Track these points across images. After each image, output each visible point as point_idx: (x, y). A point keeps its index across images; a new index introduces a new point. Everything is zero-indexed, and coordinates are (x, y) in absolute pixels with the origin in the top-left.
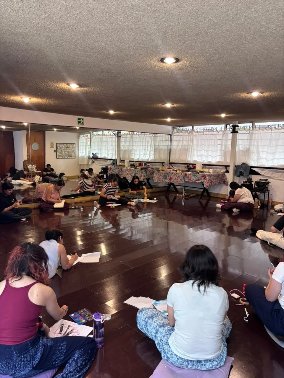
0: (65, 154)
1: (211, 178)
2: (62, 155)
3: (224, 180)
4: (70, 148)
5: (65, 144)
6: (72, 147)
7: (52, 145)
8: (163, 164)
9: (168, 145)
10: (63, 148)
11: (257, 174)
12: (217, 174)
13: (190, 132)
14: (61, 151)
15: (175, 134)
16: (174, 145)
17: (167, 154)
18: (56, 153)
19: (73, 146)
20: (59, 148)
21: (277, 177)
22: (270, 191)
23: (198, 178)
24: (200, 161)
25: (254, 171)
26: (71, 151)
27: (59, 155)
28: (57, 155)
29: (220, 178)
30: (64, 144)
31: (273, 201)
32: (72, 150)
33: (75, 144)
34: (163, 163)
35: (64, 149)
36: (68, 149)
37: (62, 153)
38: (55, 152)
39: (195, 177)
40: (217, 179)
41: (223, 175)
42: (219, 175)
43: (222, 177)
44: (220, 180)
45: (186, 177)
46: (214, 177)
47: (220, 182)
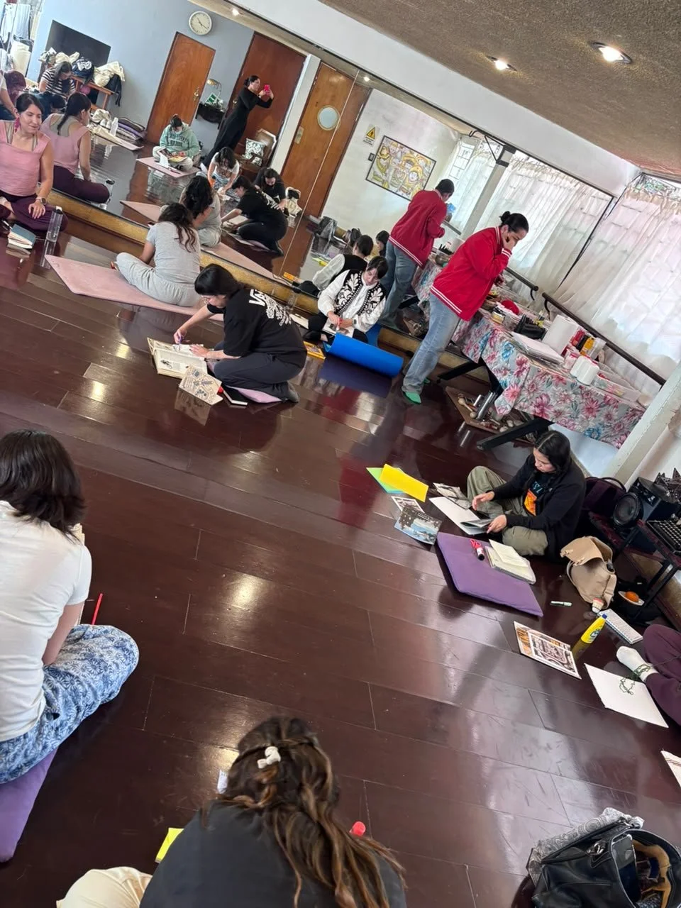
0: (394, 177)
1: (553, 388)
2: (384, 178)
4: (414, 168)
5: (408, 151)
6: (423, 168)
7: (372, 133)
8: (533, 291)
9: (585, 234)
10: (396, 157)
12: (602, 393)
13: (665, 208)
14: (388, 166)
15: (628, 201)
16: (602, 241)
18: (371, 162)
19: (426, 165)
20: (385, 152)
23: (508, 362)
26: (415, 179)
27: (377, 175)
28: (372, 172)
30: (405, 149)
32: (420, 176)
33: (436, 162)
34: (535, 289)
35: (396, 161)
36: (408, 166)
37: (388, 170)
38: (369, 159)
39: (505, 356)
40: (587, 414)
41: (634, 415)
42: (608, 403)
43: (625, 421)
44: (605, 424)
45: (491, 345)
46: (571, 393)
47: (598, 430)
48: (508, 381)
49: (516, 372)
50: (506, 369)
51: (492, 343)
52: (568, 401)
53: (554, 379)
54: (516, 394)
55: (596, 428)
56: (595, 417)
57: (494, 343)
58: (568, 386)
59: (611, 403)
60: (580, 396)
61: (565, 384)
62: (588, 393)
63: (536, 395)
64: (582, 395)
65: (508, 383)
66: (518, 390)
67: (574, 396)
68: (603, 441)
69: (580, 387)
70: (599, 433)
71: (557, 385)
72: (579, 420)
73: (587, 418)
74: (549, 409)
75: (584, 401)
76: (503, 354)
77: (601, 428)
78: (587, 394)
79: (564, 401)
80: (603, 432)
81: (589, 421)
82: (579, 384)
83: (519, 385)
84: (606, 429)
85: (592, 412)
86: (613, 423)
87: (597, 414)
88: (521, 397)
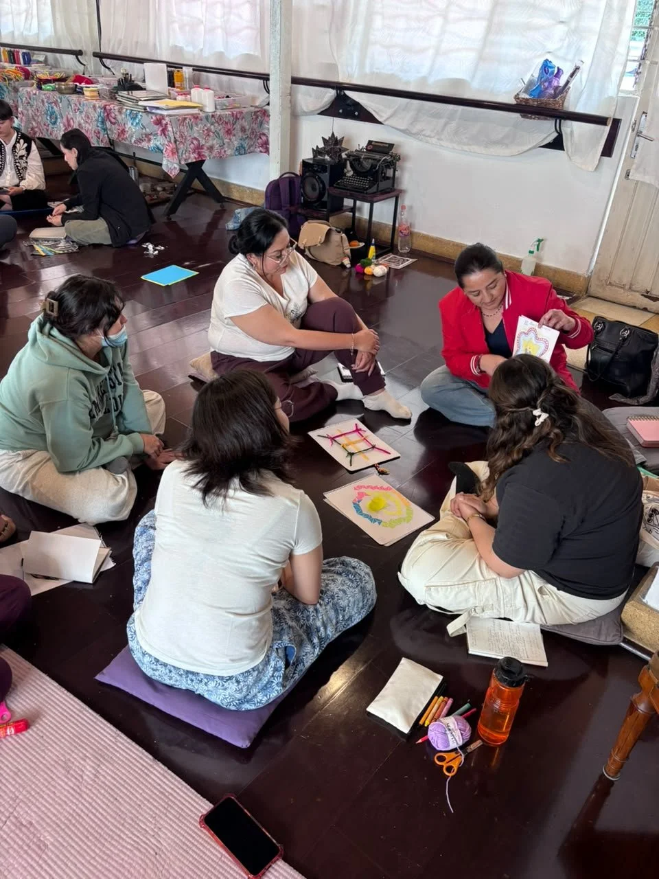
1: (195, 128)
3: (264, 138)
8: (79, 57)
11: (366, 116)
12: (228, 112)
17: (90, 15)
21: (428, 133)
22: (401, 191)
23: (144, 127)
24: (190, 49)
25: (357, 105)
29: (243, 130)
31: (416, 230)
34: (77, 53)
39: (135, 124)
40: (229, 137)
41: (257, 117)
42: (237, 119)
43: (255, 126)
44: (244, 137)
45: (111, 123)
46: (209, 125)
47: (242, 146)
48: (158, 143)
49: (159, 132)
50: (147, 135)
51: (113, 120)
52: (211, 134)
53: (192, 120)
54: (175, 151)
55: (240, 145)
56: (234, 135)
57: (115, 118)
58: (205, 120)
59: (239, 116)
60: (216, 125)
61: (201, 120)
62: (220, 117)
63: (189, 142)
64: (217, 122)
65: (160, 146)
66: (175, 146)
67: (212, 127)
68: (249, 153)
69: (213, 116)
70: (244, 148)
71: (197, 125)
72: (226, 145)
73: (230, 139)
74: (203, 149)
75: (221, 126)
76: (132, 124)
77: (243, 143)
78: (220, 119)
79: (208, 135)
80: (245, 145)
81: (233, 142)
82: (210, 114)
83: (172, 141)
84: (247, 141)
85: (231, 133)
86: (248, 133)
87: (234, 132)
88: (180, 151)
